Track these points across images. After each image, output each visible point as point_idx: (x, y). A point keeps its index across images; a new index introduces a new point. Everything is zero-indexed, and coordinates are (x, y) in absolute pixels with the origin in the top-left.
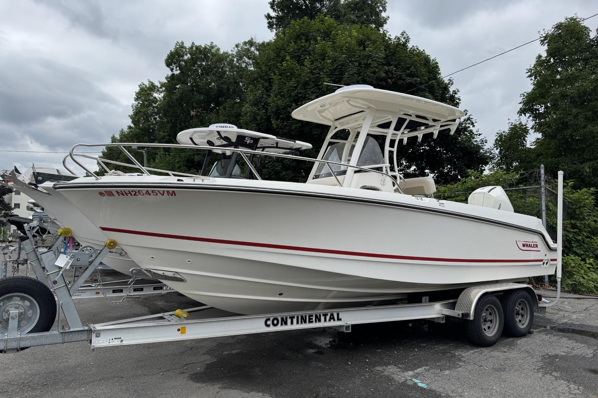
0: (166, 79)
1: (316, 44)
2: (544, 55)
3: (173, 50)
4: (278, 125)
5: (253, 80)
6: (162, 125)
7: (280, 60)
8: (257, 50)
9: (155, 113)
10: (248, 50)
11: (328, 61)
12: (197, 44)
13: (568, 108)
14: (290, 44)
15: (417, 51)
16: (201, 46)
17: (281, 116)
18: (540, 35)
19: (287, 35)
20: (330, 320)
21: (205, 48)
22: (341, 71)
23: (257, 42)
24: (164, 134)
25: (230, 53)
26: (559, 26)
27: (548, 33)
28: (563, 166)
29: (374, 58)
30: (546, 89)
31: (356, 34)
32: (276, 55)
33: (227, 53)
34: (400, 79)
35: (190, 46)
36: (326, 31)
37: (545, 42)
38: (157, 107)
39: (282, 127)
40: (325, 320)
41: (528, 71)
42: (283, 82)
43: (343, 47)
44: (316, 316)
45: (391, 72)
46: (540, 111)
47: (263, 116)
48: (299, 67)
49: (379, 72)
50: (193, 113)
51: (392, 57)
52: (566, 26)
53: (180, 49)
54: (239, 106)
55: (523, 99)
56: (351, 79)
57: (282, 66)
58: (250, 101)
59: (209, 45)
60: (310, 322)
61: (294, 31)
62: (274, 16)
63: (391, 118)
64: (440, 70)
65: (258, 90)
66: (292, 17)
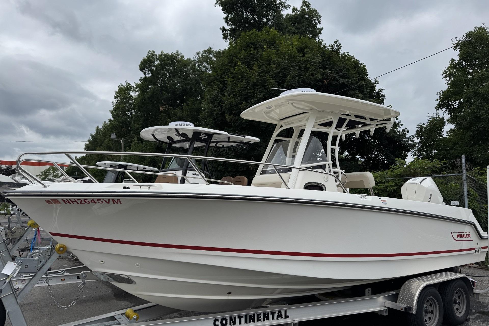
0: (140, 81)
1: (263, 52)
2: (457, 59)
3: (145, 57)
4: (231, 119)
5: (210, 81)
6: (136, 119)
7: (232, 65)
8: (215, 57)
9: (131, 108)
10: (207, 57)
11: (273, 66)
12: (165, 52)
13: (480, 104)
14: (241, 52)
15: (348, 57)
16: (168, 54)
17: (234, 112)
18: (453, 42)
19: (239, 44)
20: (277, 318)
21: (172, 56)
22: (283, 74)
23: (214, 50)
24: (139, 126)
25: (193, 59)
26: (469, 35)
27: (460, 40)
28: (477, 154)
29: (312, 62)
30: (460, 88)
31: (296, 43)
32: (229, 61)
33: (189, 59)
34: (334, 80)
35: (160, 54)
36: (271, 41)
37: (457, 48)
38: (133, 104)
39: (235, 121)
40: (273, 318)
41: (443, 73)
42: (235, 83)
43: (285, 54)
44: (264, 314)
45: (327, 75)
46: (455, 106)
47: (218, 112)
48: (249, 71)
49: (316, 74)
50: (162, 109)
51: (327, 62)
52: (475, 34)
53: (152, 57)
54: (199, 102)
55: (440, 96)
56: (292, 80)
57: (234, 70)
58: (208, 100)
59: (175, 53)
60: (258, 320)
61: (244, 41)
62: (228, 29)
63: (332, 118)
64: (367, 72)
65: (214, 91)
66: (243, 29)
